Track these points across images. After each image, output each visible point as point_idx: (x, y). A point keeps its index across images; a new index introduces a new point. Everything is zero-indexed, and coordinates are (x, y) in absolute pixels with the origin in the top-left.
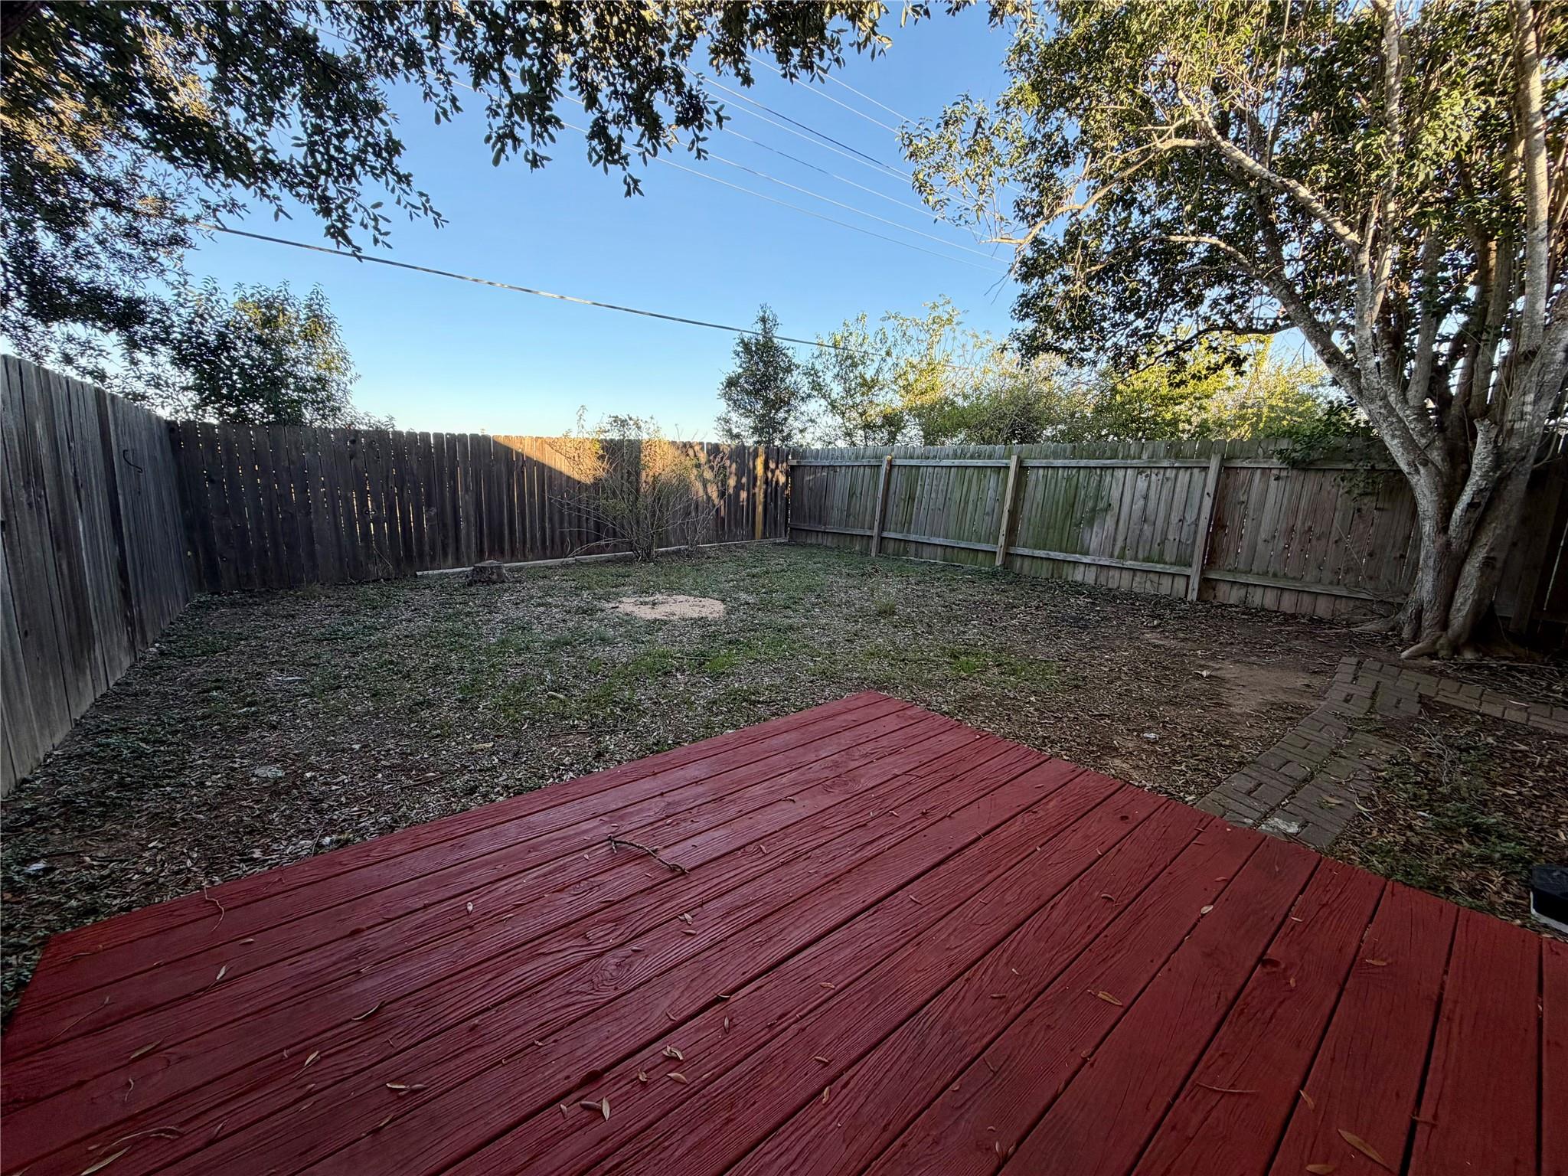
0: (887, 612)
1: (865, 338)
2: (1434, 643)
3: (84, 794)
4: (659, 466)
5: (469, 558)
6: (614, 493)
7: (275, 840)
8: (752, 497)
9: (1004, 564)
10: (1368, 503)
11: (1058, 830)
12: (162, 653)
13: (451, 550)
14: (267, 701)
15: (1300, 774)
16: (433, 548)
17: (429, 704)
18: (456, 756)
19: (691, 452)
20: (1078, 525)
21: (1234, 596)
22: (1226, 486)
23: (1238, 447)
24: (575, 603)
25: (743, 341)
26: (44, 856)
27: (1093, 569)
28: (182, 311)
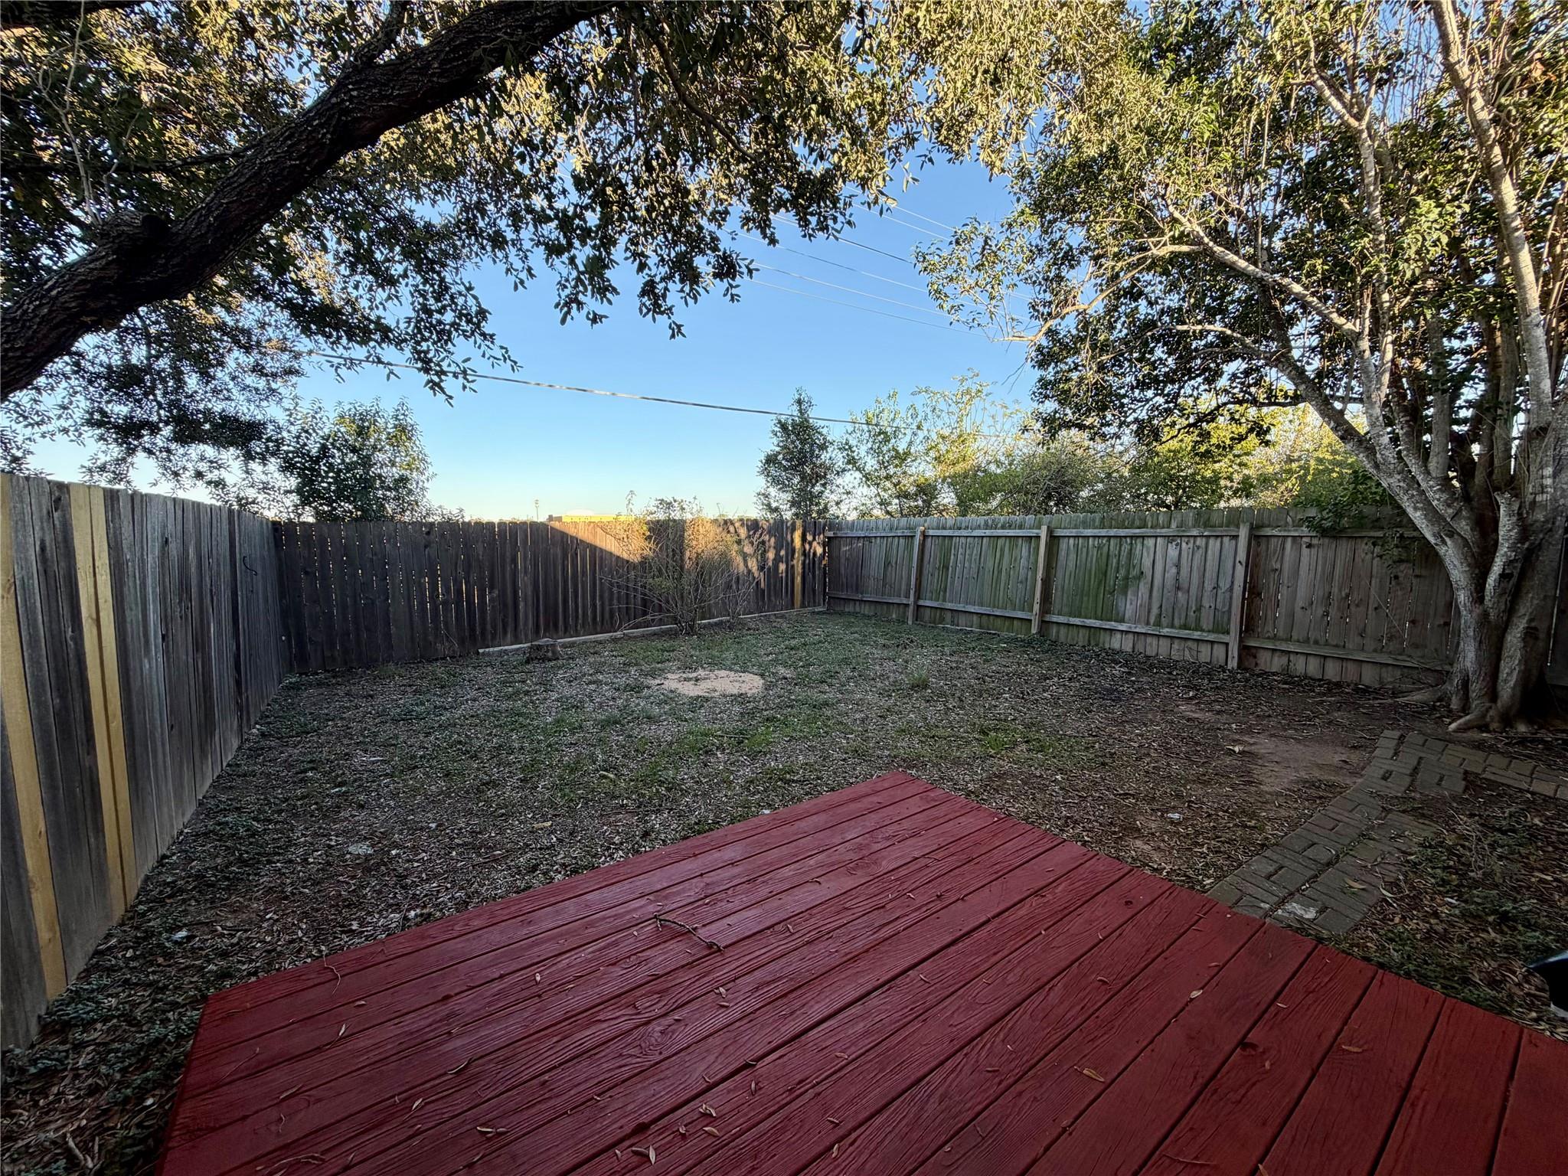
0: (920, 685)
1: (897, 413)
2: (1484, 716)
3: (212, 869)
4: (702, 542)
5: (526, 636)
6: (660, 571)
7: (369, 913)
8: (790, 569)
9: (1040, 632)
10: (1404, 570)
11: (1066, 913)
12: (263, 735)
13: (509, 630)
14: (355, 781)
15: (1324, 857)
16: (494, 627)
17: (493, 784)
18: (520, 835)
19: (732, 529)
20: (1112, 593)
21: (1277, 664)
22: (1258, 555)
23: (1266, 515)
24: (622, 680)
25: (780, 422)
26: (185, 925)
27: (1131, 636)
28: (292, 428)
